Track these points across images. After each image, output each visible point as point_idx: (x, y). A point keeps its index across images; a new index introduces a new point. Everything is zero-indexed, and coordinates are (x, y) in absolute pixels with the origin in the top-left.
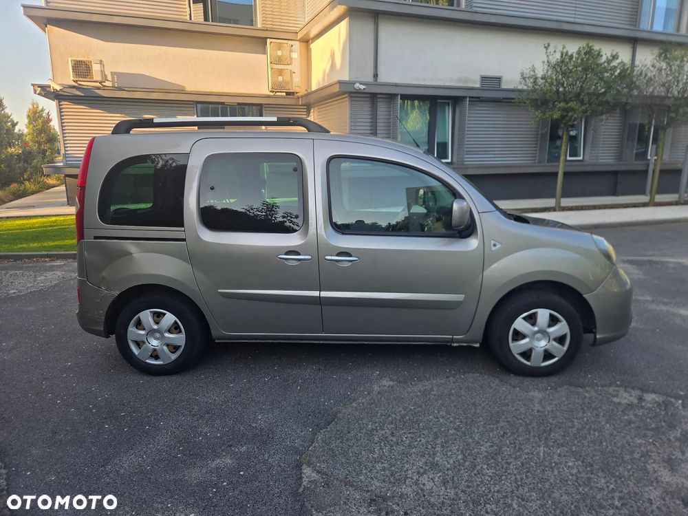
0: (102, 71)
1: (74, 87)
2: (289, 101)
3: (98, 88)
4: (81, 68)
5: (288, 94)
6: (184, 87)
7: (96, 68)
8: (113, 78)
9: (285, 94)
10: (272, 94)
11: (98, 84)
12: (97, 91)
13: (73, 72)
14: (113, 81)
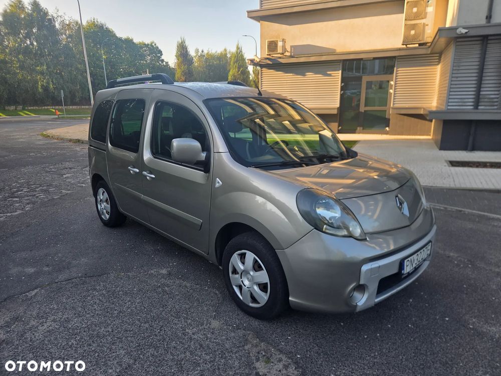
0: (283, 46)
1: (267, 59)
2: (422, 51)
3: (280, 58)
4: (272, 46)
5: (420, 45)
6: (335, 50)
7: (280, 44)
8: (291, 50)
9: (417, 45)
10: (405, 46)
11: (279, 55)
12: (279, 60)
13: (268, 49)
14: (291, 52)
